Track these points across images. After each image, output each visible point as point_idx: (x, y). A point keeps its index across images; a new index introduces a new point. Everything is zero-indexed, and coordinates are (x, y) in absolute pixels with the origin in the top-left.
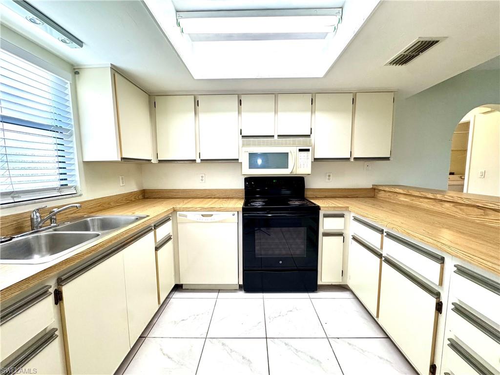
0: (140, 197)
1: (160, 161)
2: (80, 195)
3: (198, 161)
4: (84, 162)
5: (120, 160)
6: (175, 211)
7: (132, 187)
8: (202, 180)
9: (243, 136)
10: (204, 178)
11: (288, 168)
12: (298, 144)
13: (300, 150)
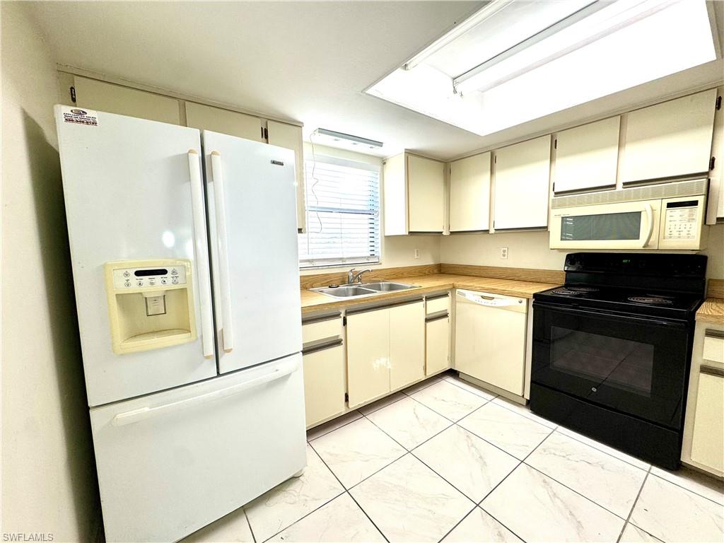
0: (436, 271)
1: (452, 233)
2: (381, 264)
3: (492, 231)
4: (385, 236)
5: (407, 234)
6: (454, 288)
7: (428, 260)
8: (504, 255)
9: (556, 193)
10: (506, 253)
11: (638, 239)
12: (665, 195)
13: (670, 205)
